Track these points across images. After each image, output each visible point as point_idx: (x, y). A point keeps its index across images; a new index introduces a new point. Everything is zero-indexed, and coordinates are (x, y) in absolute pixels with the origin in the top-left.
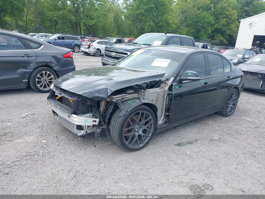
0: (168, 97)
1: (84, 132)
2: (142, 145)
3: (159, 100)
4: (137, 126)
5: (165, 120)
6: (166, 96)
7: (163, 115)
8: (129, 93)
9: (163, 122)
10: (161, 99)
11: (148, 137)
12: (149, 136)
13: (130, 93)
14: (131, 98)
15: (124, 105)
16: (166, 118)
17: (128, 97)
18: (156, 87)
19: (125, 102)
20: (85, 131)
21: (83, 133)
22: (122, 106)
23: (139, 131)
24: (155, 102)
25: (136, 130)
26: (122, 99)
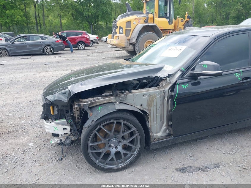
0: (170, 100)
1: (58, 141)
2: (122, 165)
3: (155, 104)
4: (114, 140)
5: (167, 131)
6: (166, 99)
7: (165, 124)
8: (104, 96)
9: (165, 134)
10: (158, 102)
11: (133, 156)
12: (135, 154)
13: (106, 96)
14: (105, 102)
15: (92, 112)
16: (170, 129)
17: (100, 102)
18: (150, 87)
19: (96, 107)
20: (59, 139)
21: (56, 141)
22: (90, 114)
23: (118, 147)
24: (147, 108)
25: (112, 145)
26: (91, 104)
